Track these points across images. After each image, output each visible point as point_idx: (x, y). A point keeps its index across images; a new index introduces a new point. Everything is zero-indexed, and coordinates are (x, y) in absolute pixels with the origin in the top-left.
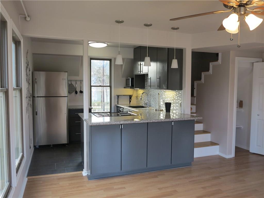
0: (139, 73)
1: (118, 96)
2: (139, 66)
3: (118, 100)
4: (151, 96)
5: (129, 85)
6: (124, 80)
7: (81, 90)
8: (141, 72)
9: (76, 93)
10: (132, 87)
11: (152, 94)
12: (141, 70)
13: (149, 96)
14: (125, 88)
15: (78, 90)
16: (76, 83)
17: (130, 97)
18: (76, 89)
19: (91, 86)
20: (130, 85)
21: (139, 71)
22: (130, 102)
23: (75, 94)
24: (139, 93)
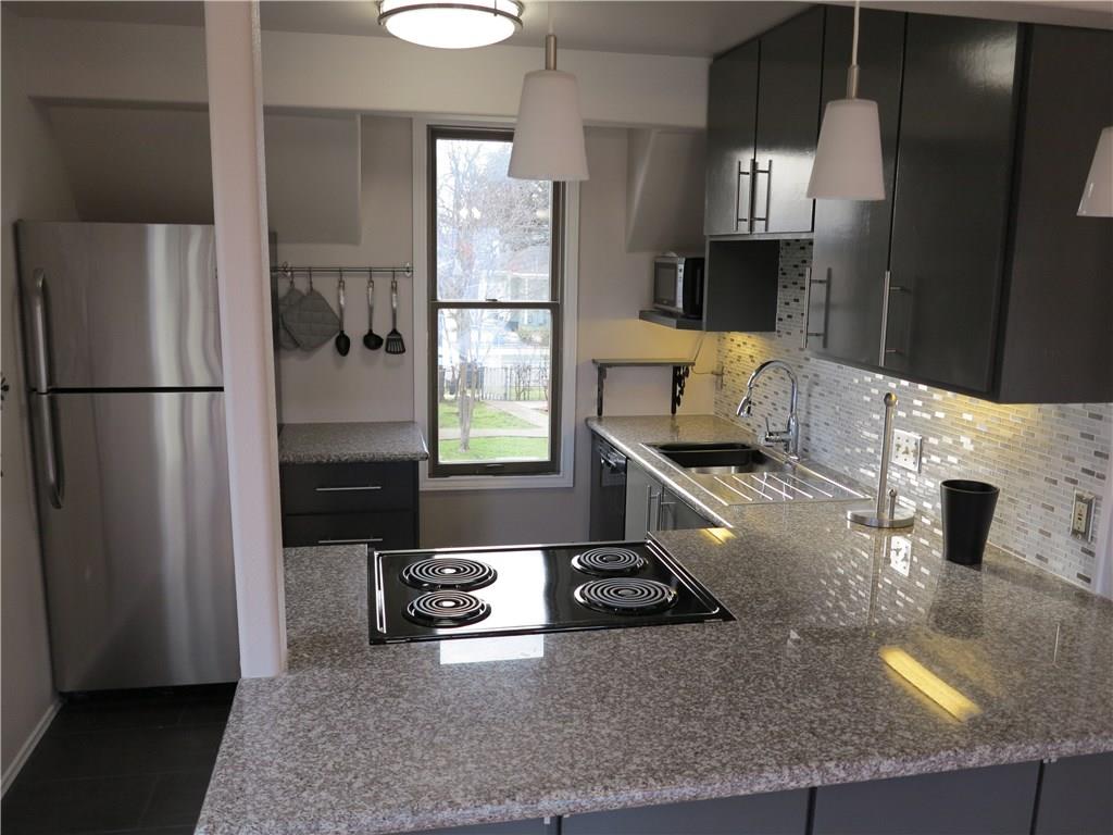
0: (744, 227)
1: (602, 369)
2: (746, 179)
3: (600, 390)
4: (817, 389)
5: (673, 303)
6: (643, 263)
7: (371, 331)
8: (759, 226)
9: (343, 345)
10: (691, 317)
11: (823, 377)
12: (760, 212)
13: (803, 389)
14: (643, 316)
15: (355, 330)
16: (341, 284)
17: (679, 374)
18: (341, 323)
19: (434, 307)
20: (680, 305)
21: (745, 213)
22: (676, 401)
23: (339, 356)
24: (737, 351)
